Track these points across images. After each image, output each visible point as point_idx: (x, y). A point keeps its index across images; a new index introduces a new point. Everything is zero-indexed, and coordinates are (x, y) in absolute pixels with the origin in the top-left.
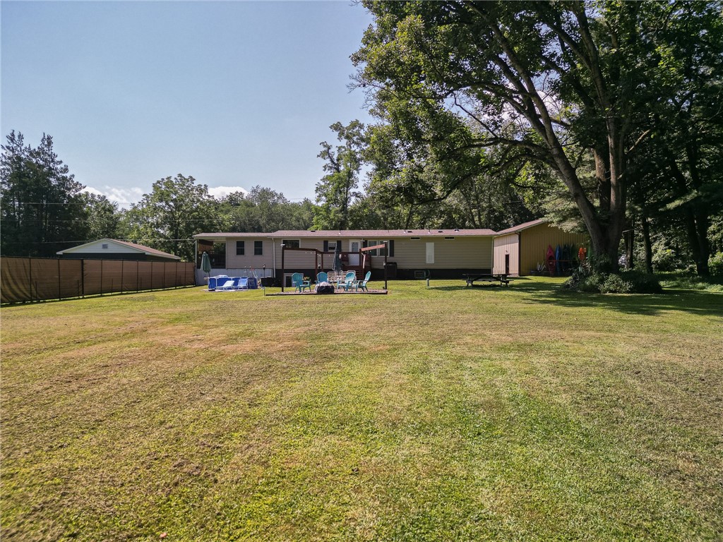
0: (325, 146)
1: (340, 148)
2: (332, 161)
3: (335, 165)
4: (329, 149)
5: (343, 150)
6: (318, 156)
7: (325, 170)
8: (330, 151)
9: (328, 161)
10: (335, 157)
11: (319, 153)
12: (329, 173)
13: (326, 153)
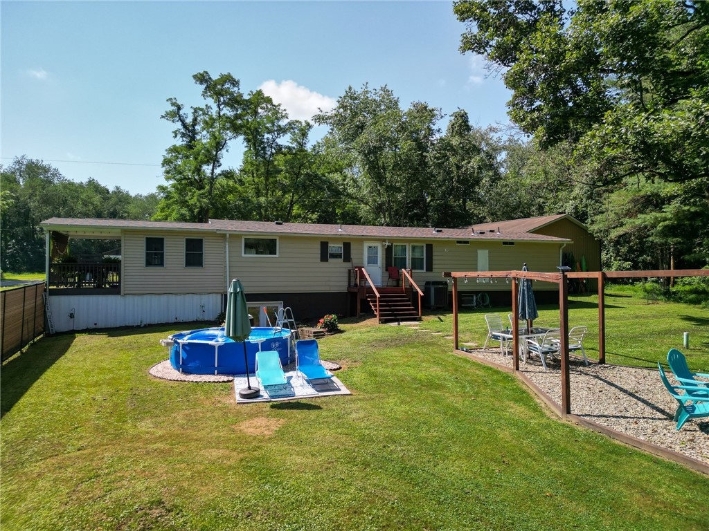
0: (173, 104)
1: (196, 110)
2: (184, 125)
3: (189, 131)
4: (179, 108)
5: (201, 113)
6: (163, 117)
7: (176, 136)
8: (181, 112)
9: (179, 125)
10: (189, 120)
11: (164, 114)
12: (180, 142)
13: (175, 113)
